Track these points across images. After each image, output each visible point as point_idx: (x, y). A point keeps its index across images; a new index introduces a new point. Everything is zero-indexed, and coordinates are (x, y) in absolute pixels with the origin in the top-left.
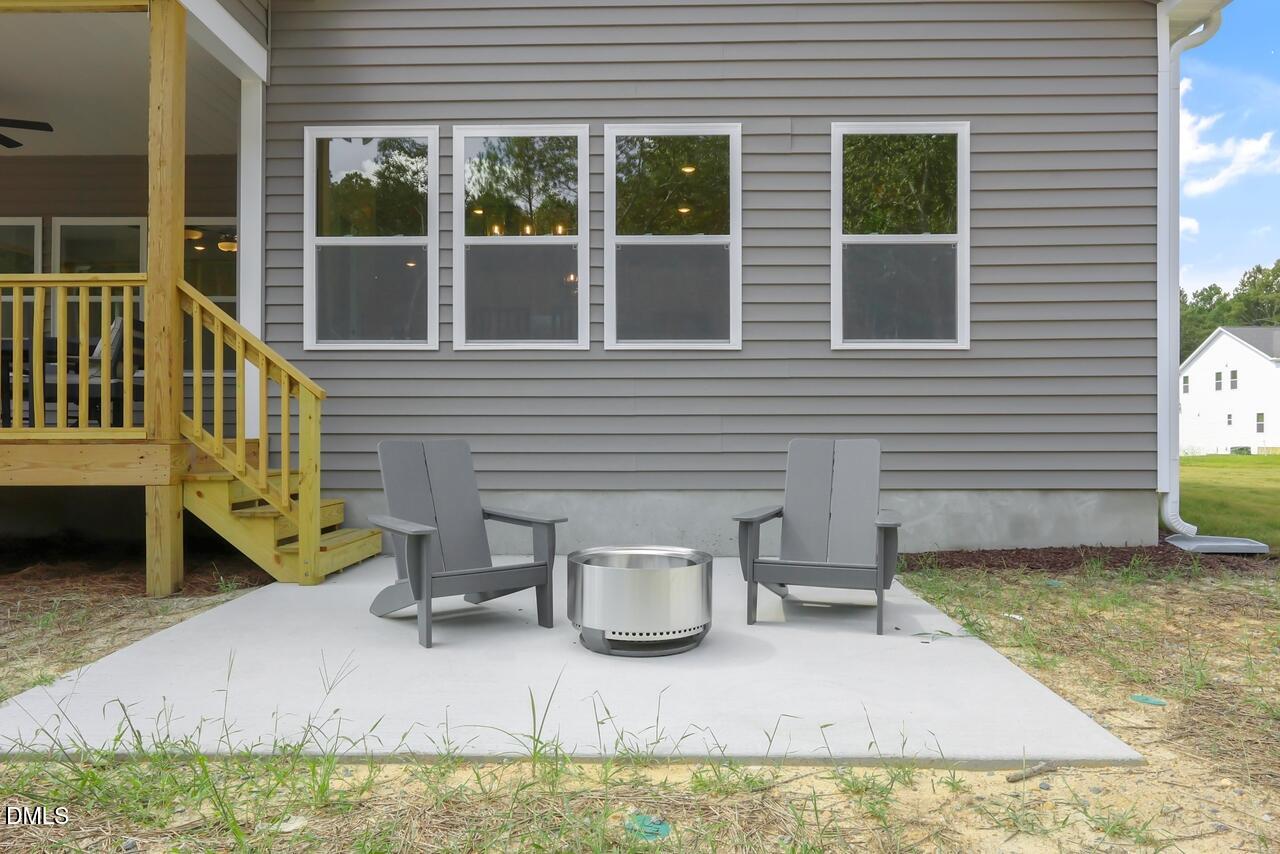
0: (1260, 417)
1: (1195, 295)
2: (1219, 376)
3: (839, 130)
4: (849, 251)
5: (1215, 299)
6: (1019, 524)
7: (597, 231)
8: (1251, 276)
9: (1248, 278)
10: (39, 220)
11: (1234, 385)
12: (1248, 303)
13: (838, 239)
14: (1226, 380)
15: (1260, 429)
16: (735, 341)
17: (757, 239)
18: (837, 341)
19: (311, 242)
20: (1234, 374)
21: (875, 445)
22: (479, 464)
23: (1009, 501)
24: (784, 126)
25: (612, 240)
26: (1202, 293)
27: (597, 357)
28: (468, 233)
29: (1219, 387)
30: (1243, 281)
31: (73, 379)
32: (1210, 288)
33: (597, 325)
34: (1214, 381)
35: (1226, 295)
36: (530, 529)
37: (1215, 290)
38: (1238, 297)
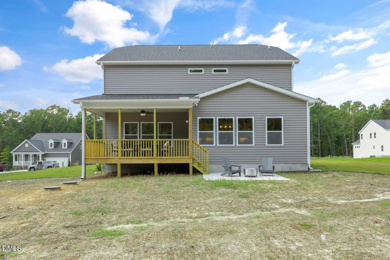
0: (382, 146)
1: (368, 107)
2: (371, 134)
3: (267, 118)
4: (268, 133)
5: (375, 108)
6: (290, 168)
7: (236, 131)
8: (385, 102)
9: (384, 103)
10: (139, 122)
11: (375, 137)
12: (384, 110)
13: (267, 131)
14: (373, 136)
15: (382, 150)
16: (253, 145)
17: (256, 132)
18: (267, 145)
19: (198, 132)
20: (375, 134)
21: (272, 158)
22: (230, 161)
23: (289, 165)
24: (260, 117)
25: (238, 132)
26: (370, 107)
27: (236, 147)
28: (219, 131)
29: (371, 137)
30: (382, 103)
31: (163, 149)
32: (373, 105)
33: (236, 143)
34: (369, 136)
35: (378, 107)
36: (238, 167)
37: (375, 105)
38: (381, 108)
